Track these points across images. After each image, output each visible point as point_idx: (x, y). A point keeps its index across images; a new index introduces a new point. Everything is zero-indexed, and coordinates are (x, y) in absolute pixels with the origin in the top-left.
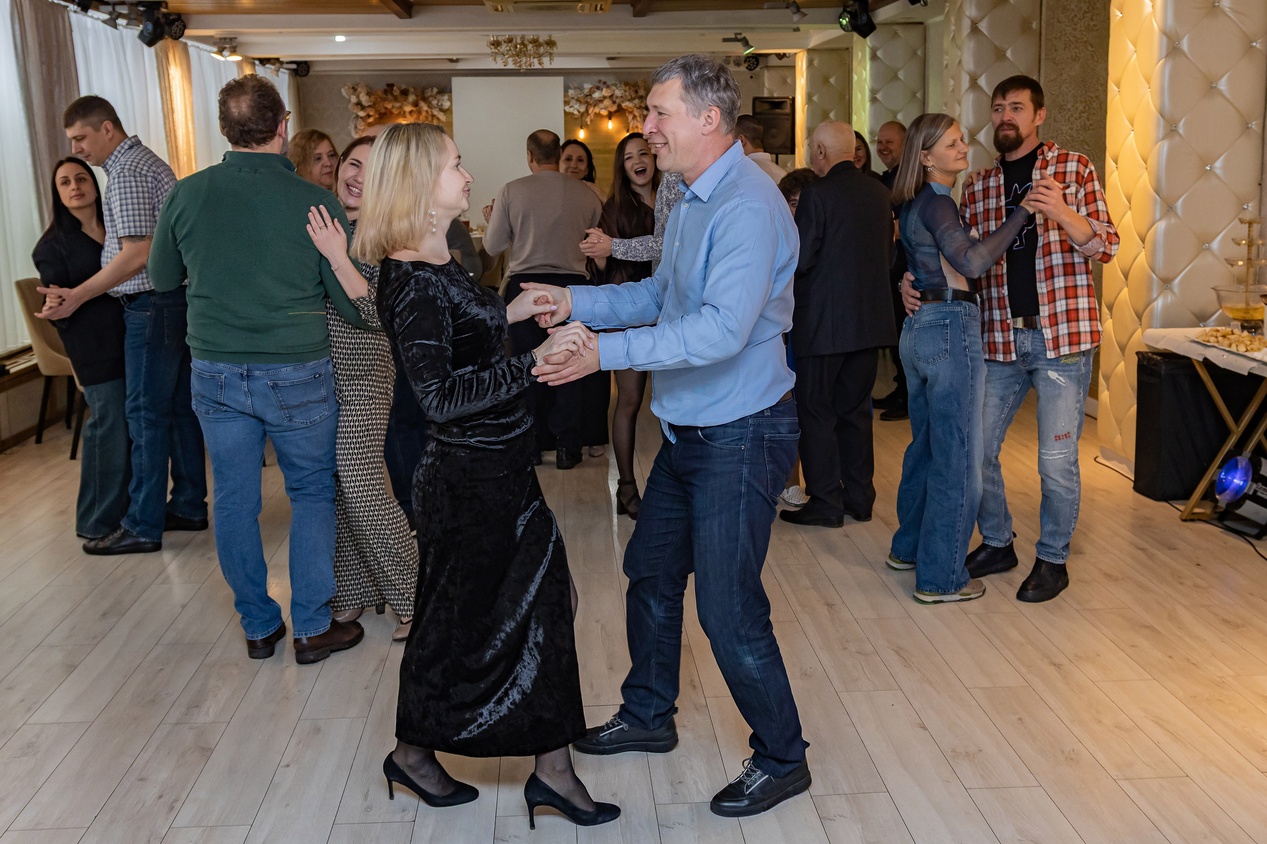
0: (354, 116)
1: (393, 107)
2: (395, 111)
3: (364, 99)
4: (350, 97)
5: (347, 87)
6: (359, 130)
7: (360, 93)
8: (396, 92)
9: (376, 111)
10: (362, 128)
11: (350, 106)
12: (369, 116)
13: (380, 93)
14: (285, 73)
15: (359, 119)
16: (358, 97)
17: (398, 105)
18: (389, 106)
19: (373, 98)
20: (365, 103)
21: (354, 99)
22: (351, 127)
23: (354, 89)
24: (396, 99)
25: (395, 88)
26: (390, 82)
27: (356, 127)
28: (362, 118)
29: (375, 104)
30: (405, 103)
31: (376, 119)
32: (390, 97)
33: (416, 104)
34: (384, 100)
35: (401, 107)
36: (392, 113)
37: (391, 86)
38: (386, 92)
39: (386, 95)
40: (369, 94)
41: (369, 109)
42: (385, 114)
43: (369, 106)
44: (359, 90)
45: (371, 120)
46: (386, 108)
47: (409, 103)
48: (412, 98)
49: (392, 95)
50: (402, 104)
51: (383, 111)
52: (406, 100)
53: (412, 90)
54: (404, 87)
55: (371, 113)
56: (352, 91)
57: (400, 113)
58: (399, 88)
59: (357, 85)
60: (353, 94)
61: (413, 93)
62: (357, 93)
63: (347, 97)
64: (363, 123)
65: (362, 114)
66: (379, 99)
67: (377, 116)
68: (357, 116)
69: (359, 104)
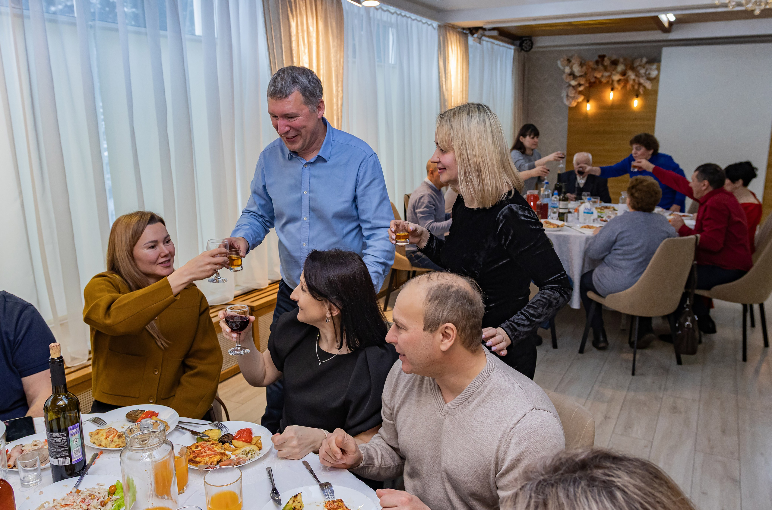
0: (567, 85)
1: (602, 76)
2: (604, 80)
3: (577, 69)
4: (564, 69)
5: (562, 59)
6: (571, 97)
7: (574, 64)
8: (607, 62)
9: (586, 81)
10: (573, 95)
11: (564, 76)
12: (580, 85)
13: (592, 64)
14: (510, 49)
15: (571, 88)
16: (571, 68)
17: (607, 74)
18: (598, 75)
19: (584, 68)
20: (577, 74)
21: (567, 70)
22: (564, 94)
23: (569, 61)
24: (606, 69)
25: (606, 59)
26: (602, 53)
27: (567, 96)
28: (573, 87)
29: (586, 74)
30: (614, 72)
31: (586, 88)
32: (601, 67)
33: (624, 74)
34: (594, 70)
35: (610, 77)
36: (600, 82)
37: (602, 57)
38: (597, 62)
39: (598, 65)
40: (581, 65)
41: (580, 79)
42: (594, 82)
43: (581, 76)
44: (573, 61)
45: (581, 88)
46: (596, 78)
47: (618, 73)
48: (620, 68)
49: (603, 65)
50: (611, 73)
51: (593, 80)
52: (615, 69)
53: (621, 60)
54: (614, 57)
55: (582, 82)
56: (566, 62)
57: (608, 82)
58: (609, 59)
59: (572, 57)
60: (567, 65)
61: (622, 63)
62: (571, 64)
63: (562, 68)
64: (574, 91)
65: (573, 83)
66: (590, 70)
67: (587, 85)
68: (570, 85)
69: (572, 75)
